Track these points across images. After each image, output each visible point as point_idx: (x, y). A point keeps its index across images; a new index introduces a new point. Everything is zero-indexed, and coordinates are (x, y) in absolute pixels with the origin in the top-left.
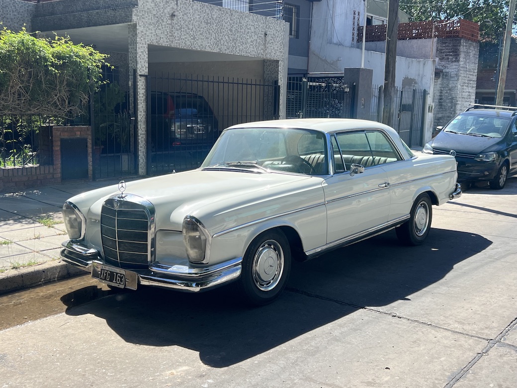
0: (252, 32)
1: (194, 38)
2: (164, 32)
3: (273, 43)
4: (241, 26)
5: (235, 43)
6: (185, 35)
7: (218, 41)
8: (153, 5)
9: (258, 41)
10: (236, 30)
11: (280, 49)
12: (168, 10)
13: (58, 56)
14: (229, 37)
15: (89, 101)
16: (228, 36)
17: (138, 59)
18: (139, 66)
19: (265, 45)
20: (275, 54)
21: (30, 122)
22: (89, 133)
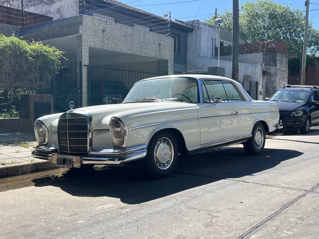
0: (152, 43)
1: (117, 45)
2: (98, 41)
3: (164, 49)
4: (145, 39)
5: (142, 49)
6: (111, 42)
7: (131, 47)
8: (92, 24)
9: (156, 48)
10: (142, 41)
11: (169, 53)
12: (101, 28)
13: (34, 51)
14: (138, 45)
15: (52, 80)
16: (137, 44)
17: (83, 56)
18: (83, 60)
19: (159, 50)
20: (166, 56)
21: (15, 92)
22: (52, 99)
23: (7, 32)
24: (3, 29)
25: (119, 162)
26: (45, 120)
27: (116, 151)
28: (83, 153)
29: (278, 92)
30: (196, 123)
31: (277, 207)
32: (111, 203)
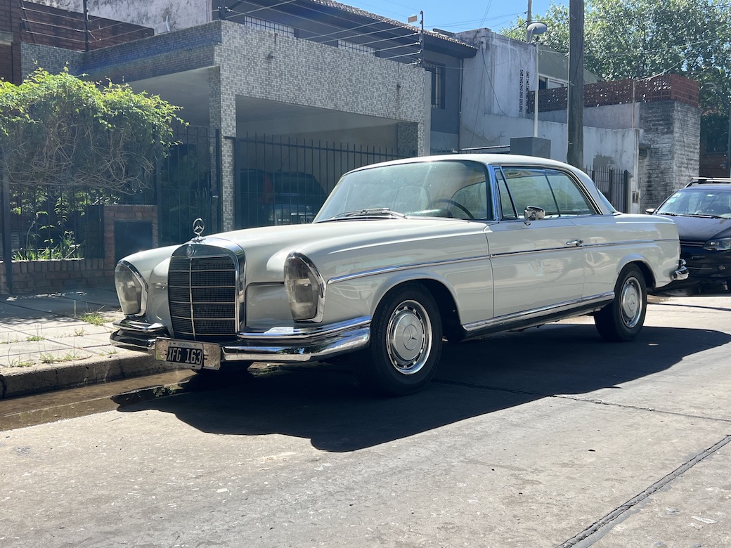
0: (380, 84)
1: (300, 89)
2: (257, 80)
3: (409, 98)
4: (364, 75)
5: (356, 98)
6: (286, 84)
7: (332, 94)
8: (242, 42)
9: (388, 95)
10: (358, 79)
11: (419, 108)
12: (263, 50)
13: (113, 105)
14: (347, 89)
15: (155, 171)
16: (346, 87)
17: (223, 115)
18: (224, 125)
19: (397, 101)
20: (412, 113)
21: (72, 200)
22: (155, 214)
23: (53, 63)
24: (43, 56)
25: (307, 357)
26: (140, 262)
27: (301, 331)
28: (226, 337)
29: (678, 195)
30: (484, 266)
31: (674, 460)
32: (289, 449)
